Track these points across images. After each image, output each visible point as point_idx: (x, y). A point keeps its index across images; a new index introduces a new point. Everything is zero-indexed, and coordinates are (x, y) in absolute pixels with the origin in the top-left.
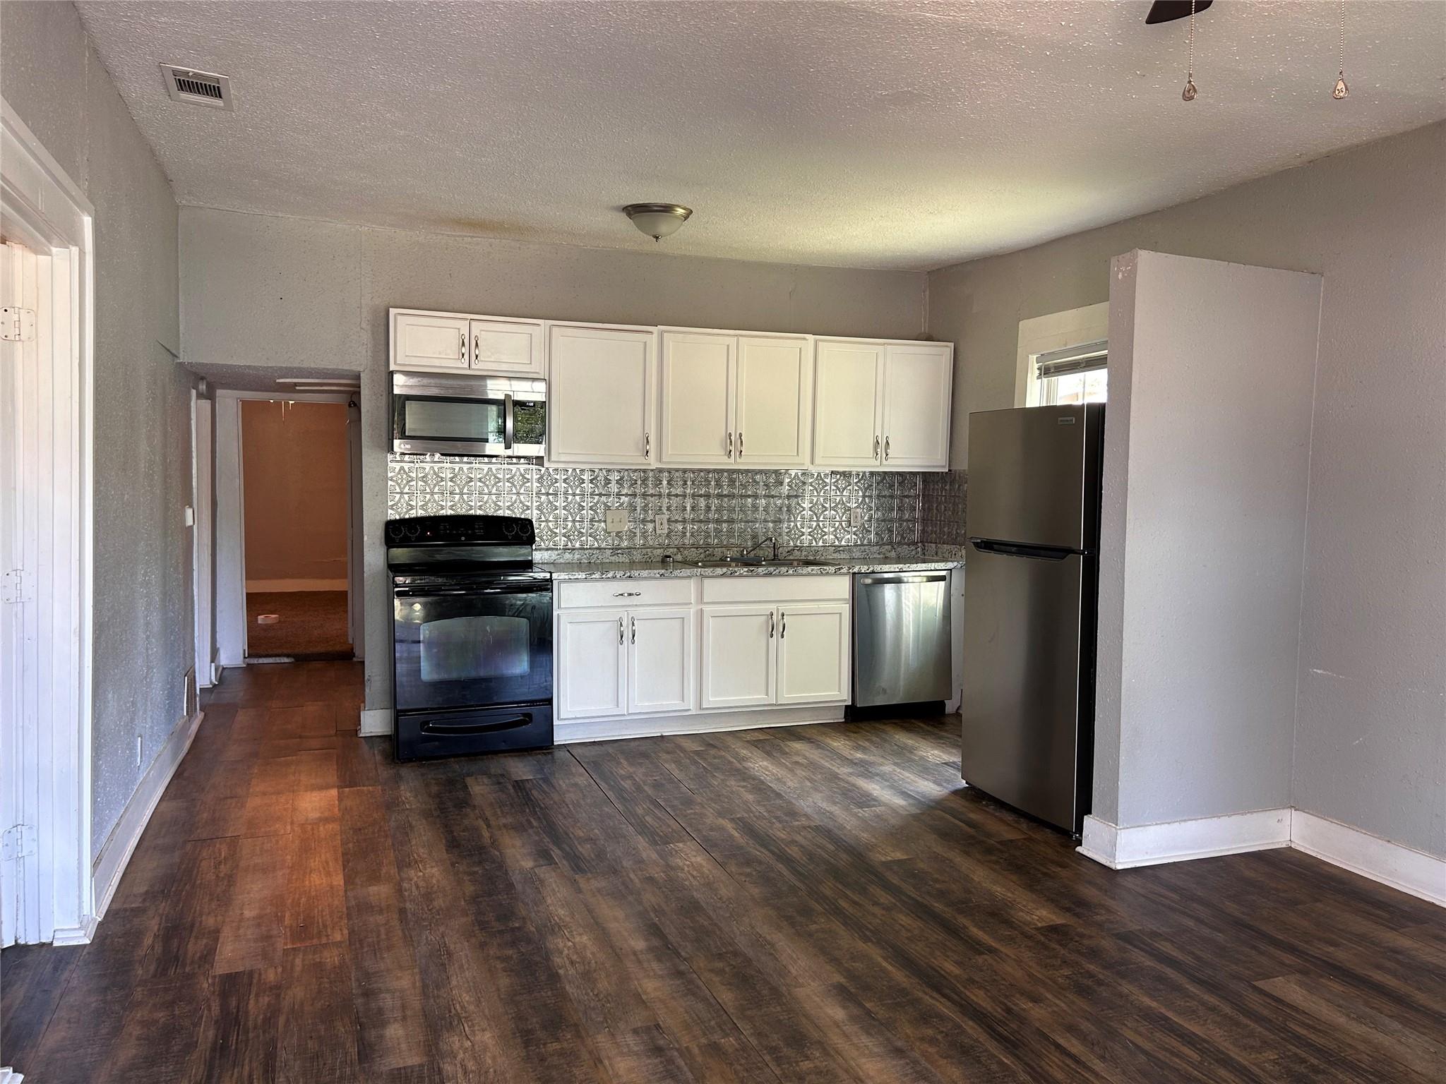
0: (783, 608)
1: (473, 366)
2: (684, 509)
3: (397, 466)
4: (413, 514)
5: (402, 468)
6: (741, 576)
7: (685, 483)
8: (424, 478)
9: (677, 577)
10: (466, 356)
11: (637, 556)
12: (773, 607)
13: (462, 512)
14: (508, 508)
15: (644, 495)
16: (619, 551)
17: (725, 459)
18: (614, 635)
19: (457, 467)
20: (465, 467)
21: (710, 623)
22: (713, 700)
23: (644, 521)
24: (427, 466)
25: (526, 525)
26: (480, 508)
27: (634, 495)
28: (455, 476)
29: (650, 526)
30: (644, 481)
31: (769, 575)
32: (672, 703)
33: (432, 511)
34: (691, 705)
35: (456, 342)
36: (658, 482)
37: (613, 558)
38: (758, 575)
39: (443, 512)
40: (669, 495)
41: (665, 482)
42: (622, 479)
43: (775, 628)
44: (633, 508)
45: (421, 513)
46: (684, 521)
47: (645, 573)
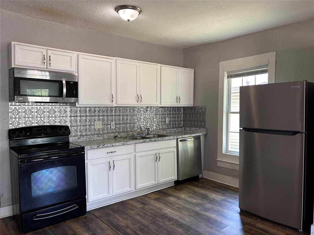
0: (159, 152)
1: (48, 67)
2: (120, 120)
3: (13, 107)
4: (20, 126)
5: (15, 108)
6: (147, 142)
7: (120, 111)
8: (25, 112)
9: (128, 144)
10: (46, 63)
11: (106, 136)
12: (156, 152)
13: (41, 124)
14: (59, 122)
15: (107, 116)
16: (100, 135)
17: (137, 103)
18: (107, 168)
19: (39, 107)
20: (42, 107)
21: (138, 159)
22: (140, 186)
23: (107, 125)
24: (26, 107)
25: (66, 128)
26: (48, 122)
27: (104, 116)
28: (38, 111)
29: (109, 126)
30: (107, 110)
31: (155, 141)
32: (127, 189)
33: (28, 125)
34: (133, 189)
35: (41, 58)
36: (111, 111)
37: (97, 138)
38: (152, 141)
39: (33, 125)
40: (115, 115)
41: (114, 111)
42: (99, 110)
43: (157, 158)
44: (103, 120)
45: (24, 126)
46: (120, 124)
47: (117, 144)
